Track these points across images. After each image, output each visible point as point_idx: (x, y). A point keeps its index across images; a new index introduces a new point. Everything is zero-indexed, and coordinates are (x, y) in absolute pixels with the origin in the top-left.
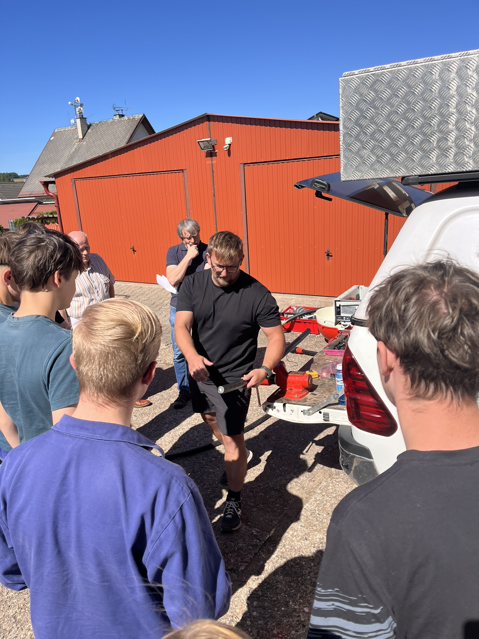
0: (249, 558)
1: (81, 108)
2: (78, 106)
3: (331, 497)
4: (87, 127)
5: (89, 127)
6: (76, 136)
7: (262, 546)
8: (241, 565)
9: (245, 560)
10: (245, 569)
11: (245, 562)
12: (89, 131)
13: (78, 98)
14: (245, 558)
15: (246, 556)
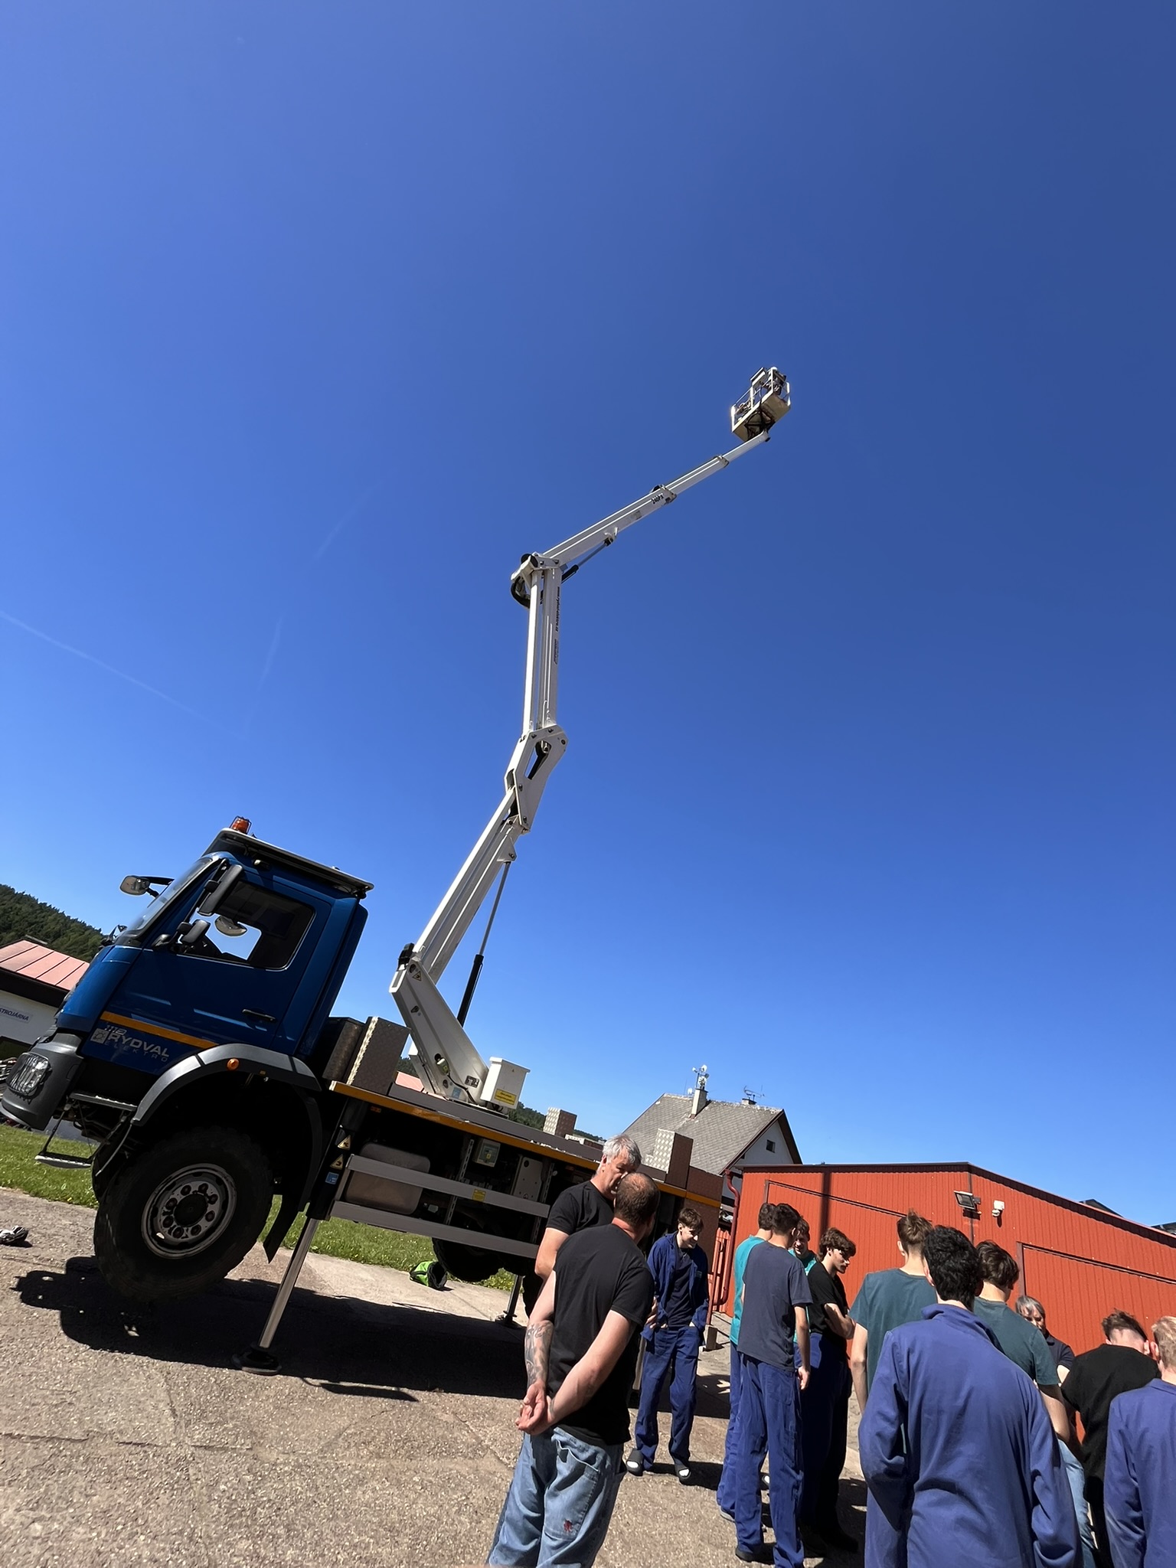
1: (705, 1079)
2: (701, 1075)
4: (704, 1103)
5: (708, 1103)
6: (688, 1110)
12: (707, 1108)
13: (705, 1067)
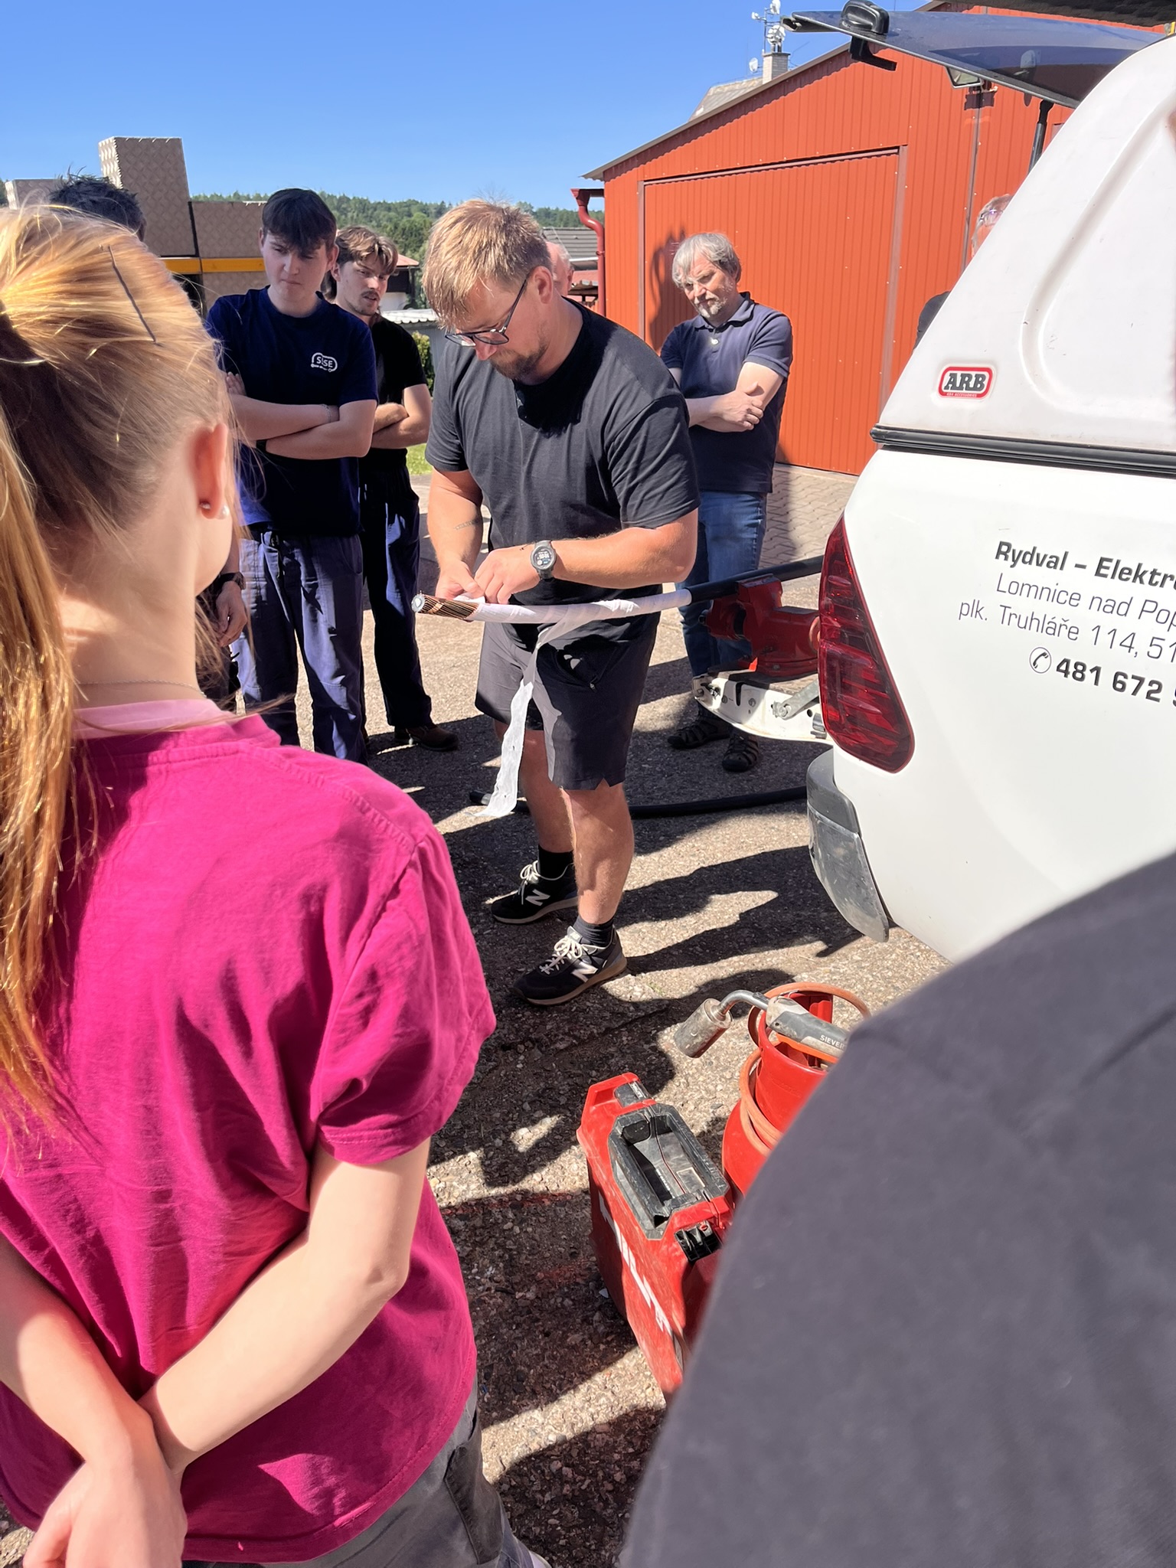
0: (589, 1032)
3: (879, 975)
7: (636, 1020)
8: (562, 1039)
9: (576, 1033)
10: (566, 1049)
11: (575, 1037)
14: (579, 1030)
15: (585, 1027)
